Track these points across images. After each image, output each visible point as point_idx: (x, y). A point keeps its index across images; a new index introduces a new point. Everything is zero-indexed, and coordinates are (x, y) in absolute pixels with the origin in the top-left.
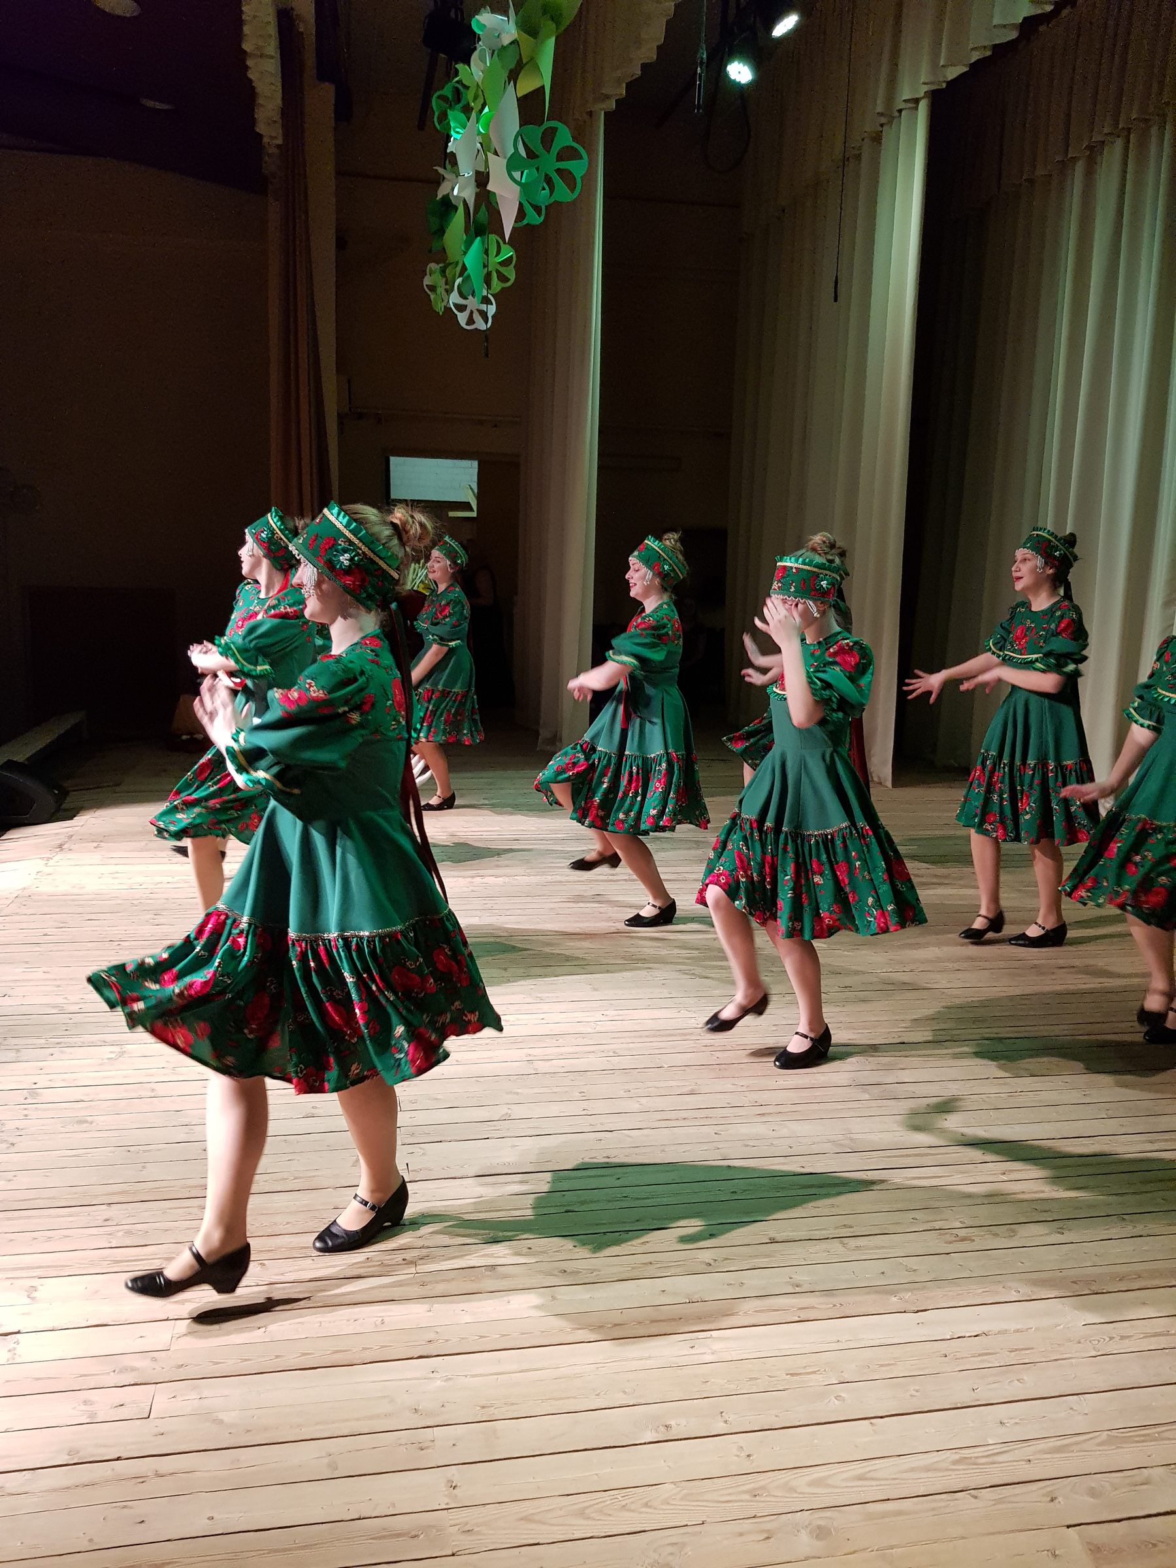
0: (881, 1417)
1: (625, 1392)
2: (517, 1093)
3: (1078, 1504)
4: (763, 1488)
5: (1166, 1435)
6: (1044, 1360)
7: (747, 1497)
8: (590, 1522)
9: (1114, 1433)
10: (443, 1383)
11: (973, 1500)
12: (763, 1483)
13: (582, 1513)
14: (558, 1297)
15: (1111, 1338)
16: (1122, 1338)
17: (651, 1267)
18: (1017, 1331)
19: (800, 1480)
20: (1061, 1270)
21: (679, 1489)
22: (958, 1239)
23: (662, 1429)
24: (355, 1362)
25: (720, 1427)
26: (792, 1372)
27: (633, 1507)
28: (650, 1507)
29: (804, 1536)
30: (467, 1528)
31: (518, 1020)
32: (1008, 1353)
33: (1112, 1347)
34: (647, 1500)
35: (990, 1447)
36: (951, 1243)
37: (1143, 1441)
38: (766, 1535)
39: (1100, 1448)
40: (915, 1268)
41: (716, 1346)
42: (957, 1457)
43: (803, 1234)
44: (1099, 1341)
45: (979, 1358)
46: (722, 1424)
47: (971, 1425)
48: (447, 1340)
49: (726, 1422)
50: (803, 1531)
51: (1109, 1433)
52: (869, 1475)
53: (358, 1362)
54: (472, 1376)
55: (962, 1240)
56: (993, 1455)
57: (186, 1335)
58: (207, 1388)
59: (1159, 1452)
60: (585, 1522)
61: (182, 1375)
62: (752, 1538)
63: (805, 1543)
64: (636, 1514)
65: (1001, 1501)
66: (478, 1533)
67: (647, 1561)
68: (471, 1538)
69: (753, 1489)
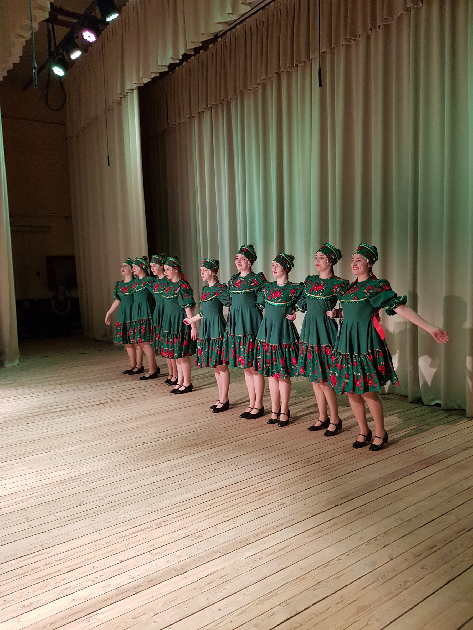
0: (173, 624)
5: (278, 593)
6: (233, 578)
9: (260, 599)
15: (256, 561)
16: (260, 559)
17: (66, 590)
18: (222, 569)
20: (235, 539)
22: (196, 537)
26: (134, 617)
32: (219, 579)
33: (256, 564)
35: (217, 621)
36: (194, 540)
39: (256, 607)
40: (180, 555)
41: (100, 617)
43: (134, 555)
44: (251, 563)
45: (209, 585)
47: (209, 614)
51: (259, 599)
55: (198, 538)
56: (218, 624)
59: (276, 600)
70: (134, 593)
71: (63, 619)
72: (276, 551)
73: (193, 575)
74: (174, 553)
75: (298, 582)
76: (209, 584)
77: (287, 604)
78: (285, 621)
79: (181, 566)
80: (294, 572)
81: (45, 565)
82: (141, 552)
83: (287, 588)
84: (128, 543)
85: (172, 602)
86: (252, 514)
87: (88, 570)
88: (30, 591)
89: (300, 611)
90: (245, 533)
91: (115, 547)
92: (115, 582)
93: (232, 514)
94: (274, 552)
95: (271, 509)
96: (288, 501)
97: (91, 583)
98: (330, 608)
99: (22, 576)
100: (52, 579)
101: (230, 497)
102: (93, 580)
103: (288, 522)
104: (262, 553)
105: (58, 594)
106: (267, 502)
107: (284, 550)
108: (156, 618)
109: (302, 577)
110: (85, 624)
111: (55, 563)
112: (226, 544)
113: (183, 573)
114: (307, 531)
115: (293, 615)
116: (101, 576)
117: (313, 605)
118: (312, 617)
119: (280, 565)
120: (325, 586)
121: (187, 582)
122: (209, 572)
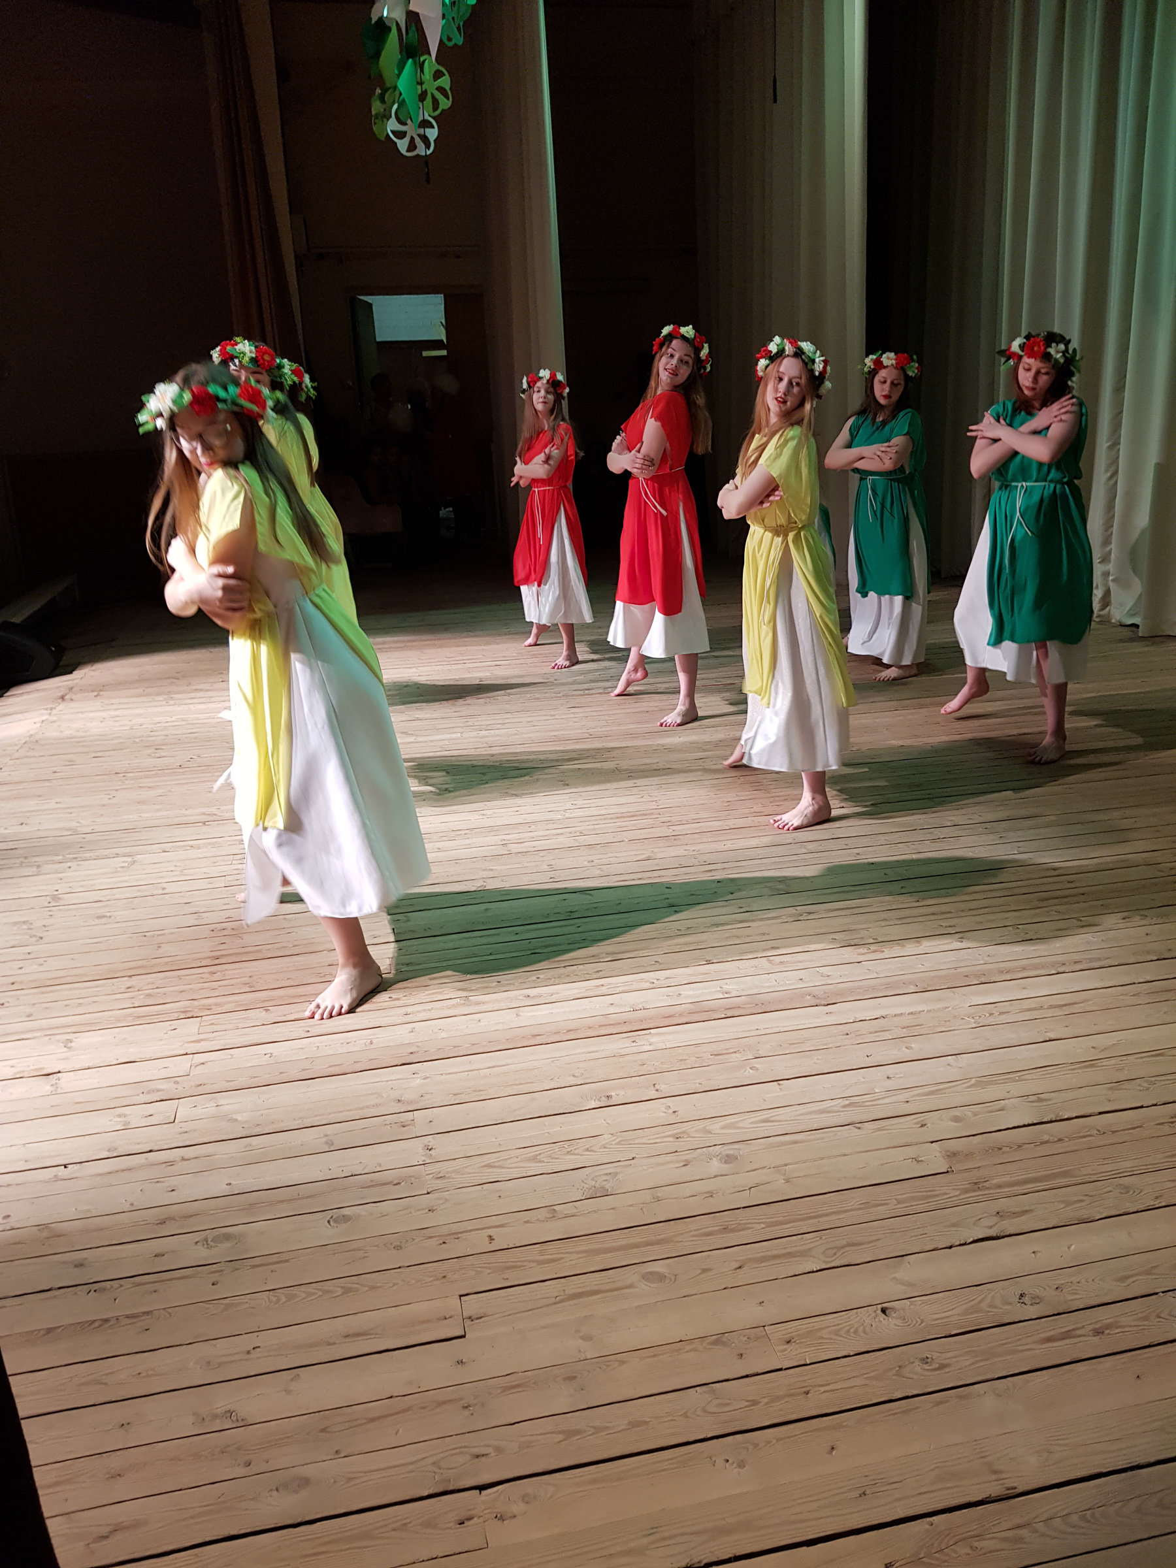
0: (787, 1080)
1: (574, 1076)
2: (492, 870)
3: (942, 1125)
4: (684, 1132)
5: (1025, 1077)
6: (930, 1032)
7: (671, 1139)
8: (541, 1164)
9: (982, 1079)
10: (422, 1081)
11: (856, 1130)
12: (683, 1129)
13: (534, 1159)
14: (522, 1014)
15: (991, 1014)
16: (1001, 1013)
17: (604, 988)
19: (716, 1126)
20: (955, 968)
21: (615, 1137)
22: (871, 951)
23: (605, 1099)
24: (348, 1072)
25: (653, 1094)
26: (714, 1053)
27: (576, 1152)
28: (592, 1151)
29: (715, 1162)
30: (440, 1175)
31: (495, 813)
32: (901, 1029)
33: (991, 1020)
34: (588, 1146)
35: (875, 1095)
36: (863, 954)
38: (682, 1164)
39: (967, 1090)
40: (829, 974)
42: (848, 1102)
45: (876, 1034)
46: (654, 1092)
47: (863, 1080)
48: (426, 1051)
49: (657, 1090)
50: (715, 1159)
51: (978, 1079)
52: (772, 1119)
53: (350, 1071)
54: (446, 1074)
55: (873, 952)
56: (879, 1099)
57: (203, 1064)
58: (222, 1099)
59: (1017, 1088)
60: (537, 1164)
61: (201, 1091)
62: (673, 1166)
63: (716, 1166)
64: (579, 1157)
65: (879, 1130)
66: (449, 1178)
67: (586, 1186)
68: (444, 1181)
69: (676, 1134)
70: (724, 1016)
71: (590, 1028)
72: (1044, 1007)
73: (845, 1012)
74: (817, 969)
75: (1079, 1068)
77: (1040, 1100)
78: (1024, 1126)
79: (825, 993)
80: (1078, 1049)
81: (569, 945)
82: (751, 956)
83: (1049, 1074)
84: (727, 935)
85: (795, 1046)
86: (1010, 931)
87: (645, 966)
88: (541, 976)
89: (1066, 1117)
90: (982, 962)
91: (703, 938)
92: (691, 993)
93: (964, 923)
94: (1041, 1008)
95: (1059, 929)
96: (1108, 920)
97: (648, 985)
98: (1141, 1127)
99: (529, 954)
102: (651, 982)
103: (1091, 960)
104: (1011, 1005)
105: (587, 990)
106: (1056, 914)
107: (1064, 1008)
108: (756, 1063)
109: (1091, 1063)
110: (628, 1043)
112: (932, 974)
113: (829, 1005)
114: (1134, 983)
115: (1045, 1120)
116: (667, 978)
117: (1100, 1113)
118: (1088, 1133)
119: (1046, 1032)
121: (831, 1020)
122: (884, 1014)
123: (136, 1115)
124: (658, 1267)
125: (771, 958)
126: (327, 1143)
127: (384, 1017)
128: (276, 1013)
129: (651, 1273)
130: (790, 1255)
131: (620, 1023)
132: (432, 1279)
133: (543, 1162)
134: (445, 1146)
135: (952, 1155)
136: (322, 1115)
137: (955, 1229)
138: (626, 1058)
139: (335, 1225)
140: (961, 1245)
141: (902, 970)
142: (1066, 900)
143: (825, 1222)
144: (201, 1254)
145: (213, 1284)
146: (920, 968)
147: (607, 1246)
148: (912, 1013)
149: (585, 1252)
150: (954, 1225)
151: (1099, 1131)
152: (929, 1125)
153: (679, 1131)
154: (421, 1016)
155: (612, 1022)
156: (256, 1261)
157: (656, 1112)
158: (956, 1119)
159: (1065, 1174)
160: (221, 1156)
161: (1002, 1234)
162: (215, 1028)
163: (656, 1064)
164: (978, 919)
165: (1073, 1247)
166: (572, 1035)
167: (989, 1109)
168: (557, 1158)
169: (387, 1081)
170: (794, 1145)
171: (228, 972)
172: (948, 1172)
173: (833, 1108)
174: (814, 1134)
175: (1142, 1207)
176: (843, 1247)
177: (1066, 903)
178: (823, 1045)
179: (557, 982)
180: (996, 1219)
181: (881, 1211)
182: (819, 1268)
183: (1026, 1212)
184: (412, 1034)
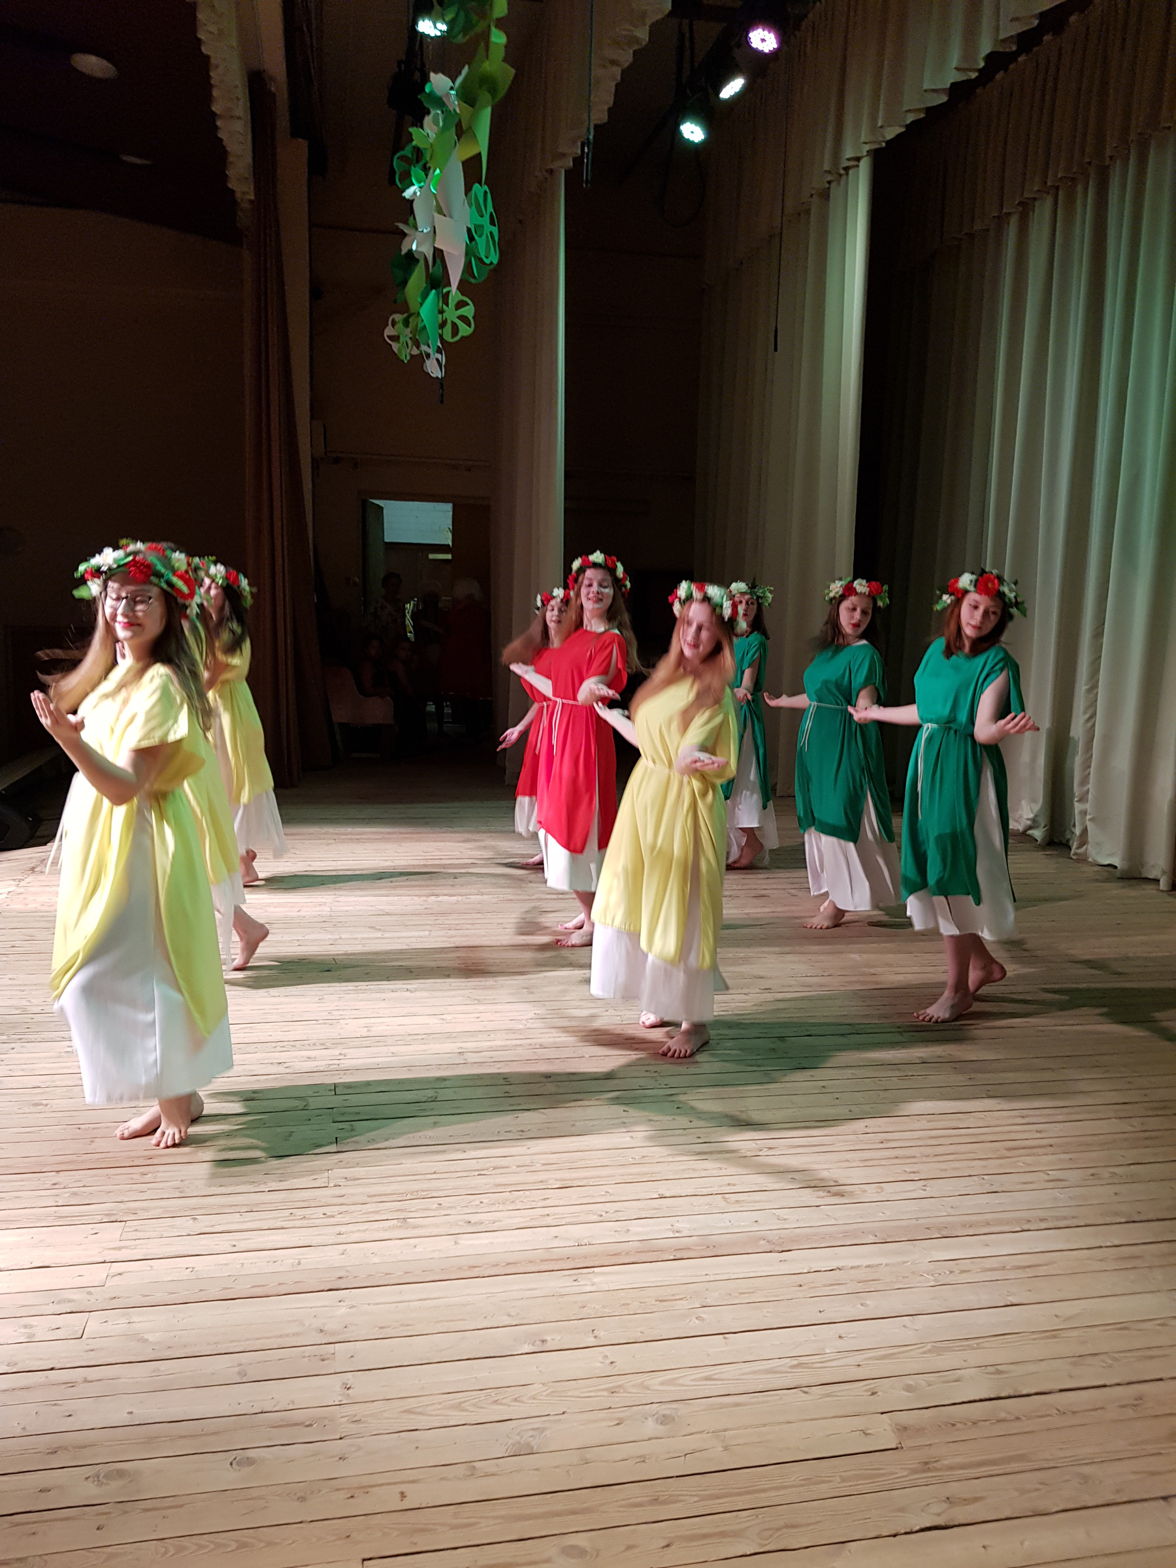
0: (735, 1333)
1: (509, 1315)
3: (894, 1395)
4: (620, 1386)
5: (984, 1345)
6: (888, 1288)
7: (606, 1393)
8: (464, 1413)
9: (938, 1345)
10: (347, 1310)
11: (803, 1395)
12: (621, 1383)
13: (458, 1407)
14: (461, 1242)
15: (951, 1272)
16: (962, 1272)
17: (548, 1218)
19: (655, 1381)
20: (917, 1219)
21: (547, 1388)
22: (829, 1194)
23: (538, 1343)
24: (270, 1294)
25: (591, 1341)
26: (661, 1299)
27: (504, 1401)
28: (519, 1401)
29: (650, 1422)
30: (356, 1419)
31: (455, 1018)
32: (856, 1284)
33: (953, 1279)
34: (516, 1396)
35: (826, 1356)
36: (823, 1197)
37: (964, 1350)
38: (617, 1422)
39: (924, 1355)
40: (786, 1217)
41: (596, 1280)
42: (796, 1362)
43: (690, 1192)
44: (939, 1275)
45: (831, 1288)
46: (593, 1339)
47: (814, 1338)
48: (355, 1277)
49: (595, 1337)
50: (650, 1419)
51: (934, 1344)
52: (715, 1377)
53: (275, 1293)
54: (375, 1302)
55: (833, 1195)
56: (829, 1361)
57: (120, 1274)
58: (136, 1316)
59: (975, 1357)
60: (460, 1413)
61: (116, 1305)
62: (605, 1424)
63: (651, 1427)
64: (506, 1407)
65: (828, 1395)
66: (364, 1422)
67: (510, 1442)
68: (361, 1426)
69: (613, 1387)
70: (672, 1257)
71: (531, 1262)
72: (1008, 1267)
73: (800, 1261)
74: (775, 1211)
75: (1042, 1338)
76: (831, 1285)
77: (999, 1372)
78: (981, 1400)
79: (780, 1238)
80: (1040, 1317)
81: (518, 1166)
82: (705, 1191)
83: (1009, 1343)
84: (684, 1167)
85: (743, 1296)
86: (975, 1181)
87: (595, 1195)
88: (485, 1201)
89: (1024, 1392)
90: (944, 1214)
91: (658, 1168)
92: (639, 1230)
93: (927, 1170)
94: (1004, 1268)
95: (1025, 1183)
96: (1073, 1176)
97: (595, 1218)
98: (1102, 1408)
99: (476, 1173)
100: (527, 1193)
101: (932, 1137)
102: (600, 1213)
103: (1058, 1218)
104: (972, 1263)
105: (532, 1219)
106: (1022, 1166)
107: (1027, 1270)
108: (702, 1313)
109: (1053, 1334)
110: (568, 1282)
111: (538, 1167)
112: (892, 1223)
113: (782, 1251)
114: (1101, 1247)
115: (1003, 1395)
116: (616, 1211)
117: (1061, 1391)
118: (1049, 1412)
119: (1008, 1296)
120: (1104, 1365)
121: (785, 1268)
122: (840, 1264)
123: (41, 1327)
124: (580, 1540)
125: (727, 1196)
126: (239, 1373)
127: (315, 1235)
128: (204, 1223)
129: (573, 1547)
130: (723, 1534)
131: (563, 1259)
132: (334, 1538)
133: (467, 1411)
134: (364, 1386)
135: (903, 1429)
136: (239, 1341)
137: (900, 1514)
138: (566, 1298)
139: (239, 1468)
140: (906, 1533)
141: (862, 1218)
142: (1034, 1151)
143: (763, 1499)
144: (91, 1492)
145: (98, 1529)
146: (881, 1216)
147: (528, 1512)
148: (869, 1266)
149: (502, 1517)
150: (901, 1510)
151: (1059, 1410)
152: (880, 1393)
153: (615, 1384)
154: (355, 1237)
155: (554, 1258)
156: (149, 1504)
157: (593, 1361)
158: (909, 1388)
159: (1021, 1458)
160: (127, 1380)
161: (951, 1524)
162: (139, 1235)
163: (597, 1307)
164: (943, 1166)
165: (1026, 1544)
166: (510, 1269)
167: (944, 1379)
168: (482, 1408)
169: (311, 1308)
170: (736, 1408)
171: (159, 1174)
172: (897, 1448)
173: (779, 1368)
174: (757, 1397)
175: (1100, 1501)
176: (779, 1529)
177: (1034, 1155)
178: (775, 1296)
179: (500, 1209)
180: (945, 1505)
181: (823, 1489)
182: (752, 1552)
183: (976, 1499)
184: (343, 1256)
